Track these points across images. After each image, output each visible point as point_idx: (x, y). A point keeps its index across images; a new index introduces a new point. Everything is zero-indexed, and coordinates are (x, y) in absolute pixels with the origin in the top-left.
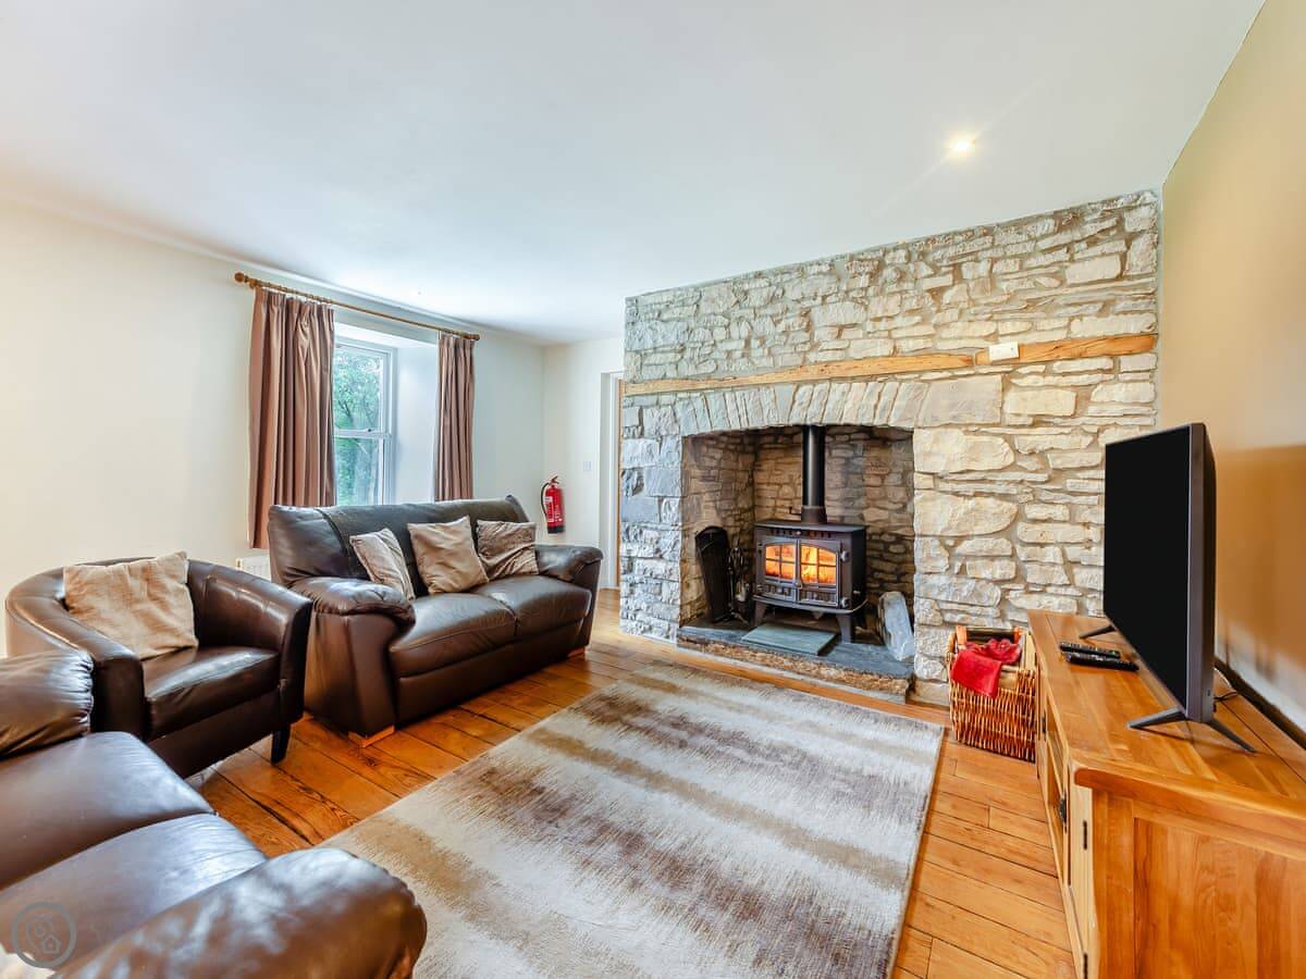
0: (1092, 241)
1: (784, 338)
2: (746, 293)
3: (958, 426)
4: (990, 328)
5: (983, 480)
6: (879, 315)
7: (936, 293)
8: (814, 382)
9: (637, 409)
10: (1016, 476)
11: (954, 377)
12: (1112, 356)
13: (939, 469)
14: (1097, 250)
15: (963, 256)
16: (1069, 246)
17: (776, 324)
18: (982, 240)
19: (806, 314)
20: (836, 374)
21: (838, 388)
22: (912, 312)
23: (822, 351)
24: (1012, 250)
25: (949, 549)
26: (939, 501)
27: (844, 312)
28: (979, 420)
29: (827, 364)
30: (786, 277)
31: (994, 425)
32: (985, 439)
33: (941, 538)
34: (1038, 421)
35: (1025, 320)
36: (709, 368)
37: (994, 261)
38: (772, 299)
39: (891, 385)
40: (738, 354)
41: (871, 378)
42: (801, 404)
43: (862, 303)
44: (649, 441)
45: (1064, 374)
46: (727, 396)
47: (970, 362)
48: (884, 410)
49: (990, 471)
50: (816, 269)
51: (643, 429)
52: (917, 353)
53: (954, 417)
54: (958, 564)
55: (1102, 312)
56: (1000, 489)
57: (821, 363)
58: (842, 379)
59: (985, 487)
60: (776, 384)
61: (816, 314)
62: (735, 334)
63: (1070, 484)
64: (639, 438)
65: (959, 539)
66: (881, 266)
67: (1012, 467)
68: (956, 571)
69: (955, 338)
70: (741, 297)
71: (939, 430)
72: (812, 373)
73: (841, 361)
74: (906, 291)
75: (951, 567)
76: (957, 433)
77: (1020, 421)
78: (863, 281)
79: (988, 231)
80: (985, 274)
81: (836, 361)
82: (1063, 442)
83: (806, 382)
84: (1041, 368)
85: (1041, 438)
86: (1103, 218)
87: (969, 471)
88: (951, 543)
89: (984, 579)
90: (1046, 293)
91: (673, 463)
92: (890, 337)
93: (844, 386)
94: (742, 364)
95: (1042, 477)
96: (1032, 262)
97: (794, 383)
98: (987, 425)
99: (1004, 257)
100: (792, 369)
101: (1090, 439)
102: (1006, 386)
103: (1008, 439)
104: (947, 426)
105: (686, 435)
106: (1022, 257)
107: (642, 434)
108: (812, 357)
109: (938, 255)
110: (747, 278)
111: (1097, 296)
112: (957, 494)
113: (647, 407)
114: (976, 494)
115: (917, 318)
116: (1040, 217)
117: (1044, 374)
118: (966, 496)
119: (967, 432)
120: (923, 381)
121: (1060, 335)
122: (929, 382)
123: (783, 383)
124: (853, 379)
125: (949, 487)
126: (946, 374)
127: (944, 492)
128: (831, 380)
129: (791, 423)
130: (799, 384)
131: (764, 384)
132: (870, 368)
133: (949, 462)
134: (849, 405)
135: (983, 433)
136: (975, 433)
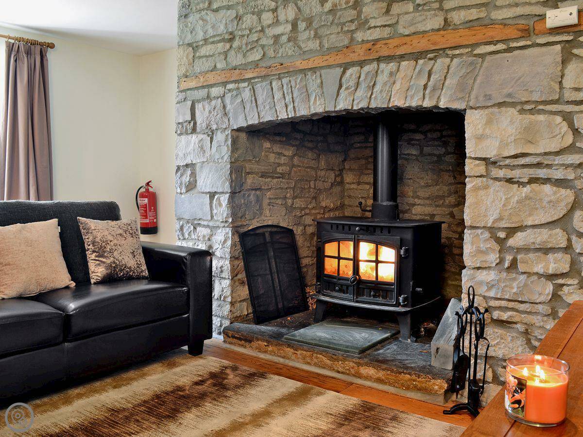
1: (331, 17)
3: (513, 105)
5: (538, 165)
8: (361, 64)
9: (189, 103)
10: (575, 158)
11: (510, 50)
13: (491, 154)
17: (323, 2)
20: (385, 52)
21: (387, 68)
23: (369, 28)
25: (501, 242)
26: (491, 190)
28: (536, 97)
29: (375, 42)
31: (553, 102)
32: (541, 118)
33: (492, 230)
36: (258, 56)
39: (442, 63)
40: (284, 38)
41: (417, 56)
42: (347, 88)
44: (201, 136)
46: (274, 84)
47: (527, 32)
48: (434, 89)
49: (546, 154)
51: (195, 124)
52: (468, 25)
53: (509, 95)
54: (509, 258)
57: (368, 41)
58: (389, 58)
59: (542, 173)
60: (322, 68)
62: (282, 17)
64: (192, 133)
65: (512, 231)
67: (571, 148)
68: (507, 265)
69: (509, 6)
71: (490, 110)
72: (359, 53)
73: (388, 39)
75: (501, 261)
76: (512, 112)
81: (384, 39)
83: (352, 64)
87: (523, 154)
88: (502, 235)
89: (537, 274)
91: (222, 158)
92: (440, 9)
93: (392, 66)
94: (288, 49)
97: (340, 66)
98: (546, 103)
100: (338, 50)
102: (568, 57)
103: (567, 117)
104: (500, 105)
105: (235, 128)
108: (359, 36)
112: (510, 181)
113: (199, 101)
114: (532, 181)
118: (521, 184)
119: (522, 111)
120: (476, 55)
122: (482, 56)
123: (329, 67)
124: (402, 57)
125: (501, 173)
126: (501, 46)
127: (496, 179)
128: (379, 60)
129: (338, 109)
130: (346, 67)
131: (310, 69)
132: (421, 44)
133: (504, 144)
134: (397, 86)
135: (540, 112)
136: (531, 112)
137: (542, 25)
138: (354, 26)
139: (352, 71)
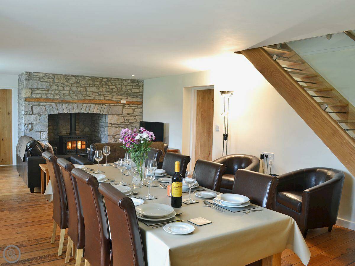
0: (135, 86)
1: (80, 92)
2: (69, 79)
3: (116, 115)
4: (120, 97)
6: (102, 91)
7: (112, 89)
8: (87, 104)
9: (31, 106)
10: (124, 124)
11: (115, 105)
12: (138, 105)
13: (112, 123)
14: (136, 87)
15: (117, 83)
16: (132, 86)
17: (77, 89)
18: (120, 81)
19: (85, 87)
20: (93, 102)
21: (93, 105)
22: (108, 92)
23: (89, 97)
24: (124, 84)
25: (114, 137)
26: (112, 129)
27: (94, 89)
28: (119, 114)
29: (90, 100)
30: (80, 78)
31: (121, 115)
32: (120, 117)
33: (112, 135)
34: (128, 114)
35: (126, 97)
36: (58, 97)
37: (122, 85)
38: (76, 82)
39: (104, 106)
41: (99, 104)
42: (84, 108)
43: (98, 88)
44: (35, 116)
45: (131, 107)
46: (63, 105)
47: (117, 103)
48: (102, 111)
49: (121, 123)
50: (87, 78)
51: (33, 112)
52: (109, 100)
53: (115, 113)
54: (115, 140)
55: (136, 98)
56: (122, 126)
58: (94, 104)
59: (120, 126)
60: (77, 103)
61: (88, 88)
62: (66, 89)
63: (132, 125)
64: (32, 114)
65: (116, 135)
66: (102, 81)
67: (124, 122)
69: (115, 98)
70: (67, 80)
71: (112, 115)
72: (87, 101)
73: (93, 100)
74: (107, 87)
77: (125, 114)
78: (98, 83)
79: (121, 80)
80: (120, 87)
82: (131, 118)
83: (86, 103)
84: (128, 105)
85: (127, 117)
86: (137, 83)
87: (118, 123)
88: (114, 136)
90: (129, 93)
92: (103, 96)
93: (94, 105)
94: (68, 97)
95: (128, 124)
96: (127, 87)
97: (82, 103)
98: (120, 115)
99: (123, 85)
100: (82, 100)
101: (135, 117)
102: (123, 108)
103: (124, 117)
105: (49, 114)
106: (126, 86)
107: (33, 114)
108: (87, 98)
109: (113, 82)
110: (69, 76)
111: (136, 95)
112: (115, 127)
113: (34, 106)
115: (109, 93)
116: (129, 80)
117: (128, 106)
118: (117, 128)
119: (117, 116)
121: (131, 100)
122: (111, 106)
123: (79, 103)
124: (96, 104)
125: (114, 126)
126: (114, 105)
127: (113, 127)
128: (91, 103)
129: (81, 112)
130: (84, 104)
131: (74, 103)
132: (100, 102)
133: (114, 121)
134: (95, 109)
135: (120, 116)
136: (119, 116)
137: (120, 102)
138: (85, 96)
139: (84, 105)
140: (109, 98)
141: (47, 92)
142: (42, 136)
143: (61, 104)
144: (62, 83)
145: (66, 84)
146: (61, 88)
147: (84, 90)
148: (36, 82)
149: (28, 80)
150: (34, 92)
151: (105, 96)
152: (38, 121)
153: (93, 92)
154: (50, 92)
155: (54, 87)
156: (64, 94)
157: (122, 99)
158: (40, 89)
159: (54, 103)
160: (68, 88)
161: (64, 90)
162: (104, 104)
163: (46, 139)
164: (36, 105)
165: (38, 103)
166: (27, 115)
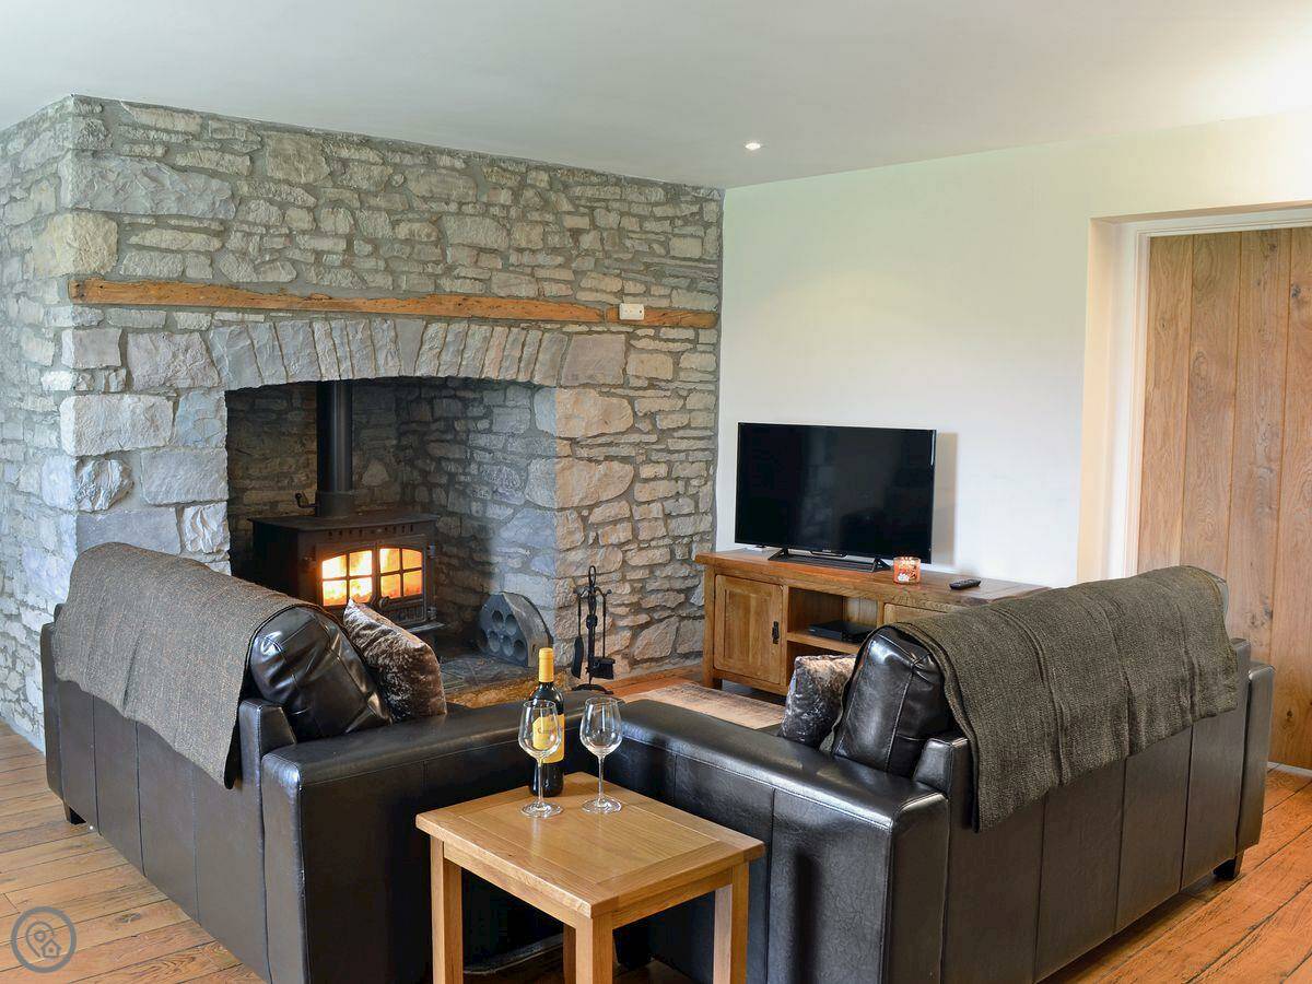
0: (686, 221)
1: (408, 250)
2: (345, 163)
3: (593, 386)
4: (615, 285)
5: (610, 444)
6: (524, 245)
7: (576, 233)
8: (449, 320)
9: (115, 333)
10: (635, 438)
11: (590, 332)
12: (696, 328)
13: (578, 433)
14: (689, 229)
15: (599, 200)
16: (672, 219)
17: (395, 224)
18: (611, 189)
19: (436, 221)
20: (478, 312)
21: (479, 331)
22: (554, 251)
23: (458, 278)
24: (635, 209)
25: (584, 519)
26: (575, 469)
27: (488, 234)
28: (609, 381)
29: (467, 297)
30: (408, 160)
31: (621, 386)
32: (613, 400)
33: (578, 509)
34: (653, 384)
35: (641, 282)
36: (284, 275)
37: (622, 214)
38: (387, 186)
39: (534, 335)
40: (336, 259)
41: (511, 323)
42: (431, 348)
43: (505, 225)
45: (667, 340)
46: (317, 326)
47: (602, 319)
48: (529, 363)
49: (617, 434)
50: (445, 160)
51: (129, 374)
52: (560, 300)
53: (591, 377)
54: (592, 535)
55: (689, 289)
56: (625, 451)
57: (457, 294)
58: (483, 320)
59: (613, 451)
60: (396, 315)
61: (451, 225)
62: (327, 225)
63: (672, 444)
64: (122, 392)
65: (591, 508)
66: (523, 185)
67: (632, 429)
68: (591, 541)
69: (591, 289)
70: (337, 166)
71: (577, 390)
72: (448, 307)
73: (481, 296)
74: (547, 223)
75: (586, 537)
76: (593, 393)
77: (640, 383)
78: (504, 197)
79: (618, 181)
80: (615, 226)
81: (476, 295)
82: (666, 405)
83: (439, 319)
84: (651, 332)
85: (649, 402)
86: (692, 203)
87: (603, 434)
88: (585, 513)
89: (612, 544)
90: (656, 260)
91: (207, 440)
92: (532, 275)
93: (485, 329)
94: (343, 279)
95: (653, 438)
96: (648, 226)
97: (422, 317)
98: (614, 386)
99: (629, 214)
100: (420, 298)
101: (681, 403)
102: (629, 347)
103: (631, 401)
104: (585, 385)
105: (234, 387)
106: (642, 218)
107: (128, 386)
108: (447, 284)
109: (578, 191)
110: (347, 140)
111: (688, 272)
112: (590, 460)
113: (139, 331)
114: (608, 458)
115: (560, 260)
116: (653, 184)
117: (653, 338)
118: (598, 462)
119: (600, 393)
120: (564, 333)
121: (664, 303)
122: (569, 334)
123: (407, 316)
124: (496, 322)
125: (584, 453)
126: (584, 328)
127: (581, 459)
128: (471, 319)
129: (418, 374)
130: (430, 319)
131: (378, 314)
132: (514, 311)
133: (589, 425)
134: (492, 354)
135: (614, 395)
136: (608, 394)
137: (612, 315)
138: (439, 270)
139: (434, 328)
140: (563, 290)
141: (216, 243)
142: (189, 535)
143: (299, 323)
144: (309, 188)
145: (331, 192)
146: (300, 219)
147: (429, 236)
148: (145, 173)
149: (95, 154)
150: (134, 240)
151: (541, 273)
152: (166, 433)
153: (481, 250)
154: (235, 241)
155: (260, 211)
156: (318, 254)
157: (621, 294)
158: (174, 222)
159: (261, 318)
160: (341, 222)
161: (316, 231)
162: (535, 323)
163: (219, 552)
164: (153, 330)
165: (163, 313)
166: (93, 398)
